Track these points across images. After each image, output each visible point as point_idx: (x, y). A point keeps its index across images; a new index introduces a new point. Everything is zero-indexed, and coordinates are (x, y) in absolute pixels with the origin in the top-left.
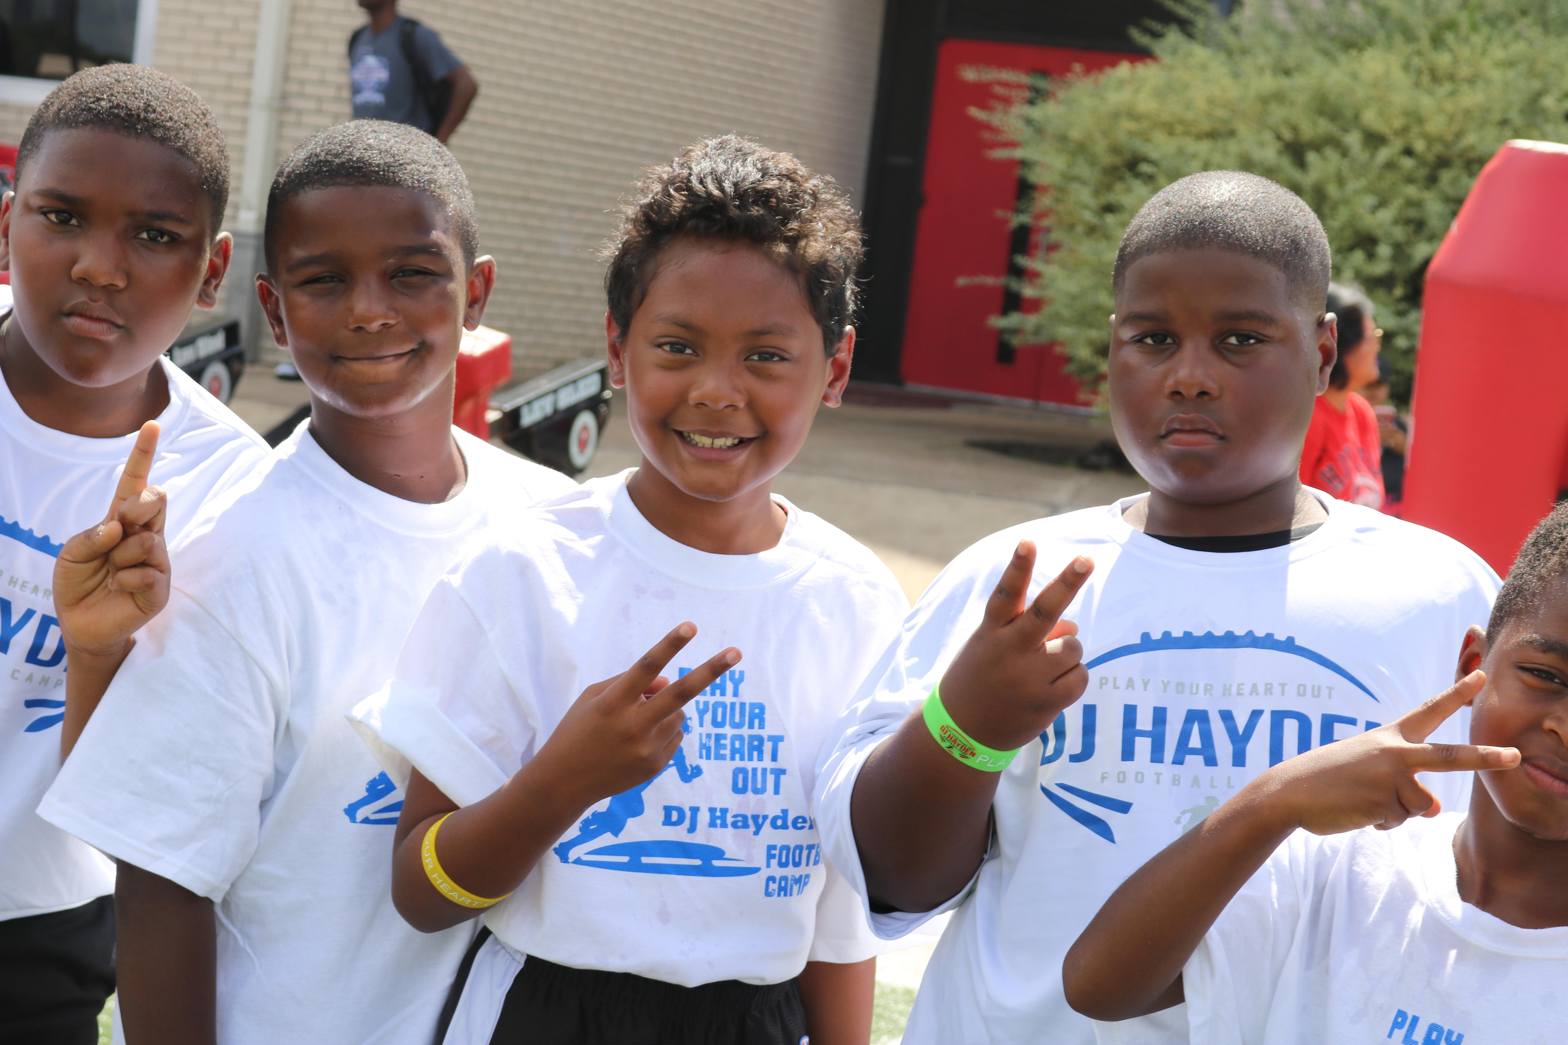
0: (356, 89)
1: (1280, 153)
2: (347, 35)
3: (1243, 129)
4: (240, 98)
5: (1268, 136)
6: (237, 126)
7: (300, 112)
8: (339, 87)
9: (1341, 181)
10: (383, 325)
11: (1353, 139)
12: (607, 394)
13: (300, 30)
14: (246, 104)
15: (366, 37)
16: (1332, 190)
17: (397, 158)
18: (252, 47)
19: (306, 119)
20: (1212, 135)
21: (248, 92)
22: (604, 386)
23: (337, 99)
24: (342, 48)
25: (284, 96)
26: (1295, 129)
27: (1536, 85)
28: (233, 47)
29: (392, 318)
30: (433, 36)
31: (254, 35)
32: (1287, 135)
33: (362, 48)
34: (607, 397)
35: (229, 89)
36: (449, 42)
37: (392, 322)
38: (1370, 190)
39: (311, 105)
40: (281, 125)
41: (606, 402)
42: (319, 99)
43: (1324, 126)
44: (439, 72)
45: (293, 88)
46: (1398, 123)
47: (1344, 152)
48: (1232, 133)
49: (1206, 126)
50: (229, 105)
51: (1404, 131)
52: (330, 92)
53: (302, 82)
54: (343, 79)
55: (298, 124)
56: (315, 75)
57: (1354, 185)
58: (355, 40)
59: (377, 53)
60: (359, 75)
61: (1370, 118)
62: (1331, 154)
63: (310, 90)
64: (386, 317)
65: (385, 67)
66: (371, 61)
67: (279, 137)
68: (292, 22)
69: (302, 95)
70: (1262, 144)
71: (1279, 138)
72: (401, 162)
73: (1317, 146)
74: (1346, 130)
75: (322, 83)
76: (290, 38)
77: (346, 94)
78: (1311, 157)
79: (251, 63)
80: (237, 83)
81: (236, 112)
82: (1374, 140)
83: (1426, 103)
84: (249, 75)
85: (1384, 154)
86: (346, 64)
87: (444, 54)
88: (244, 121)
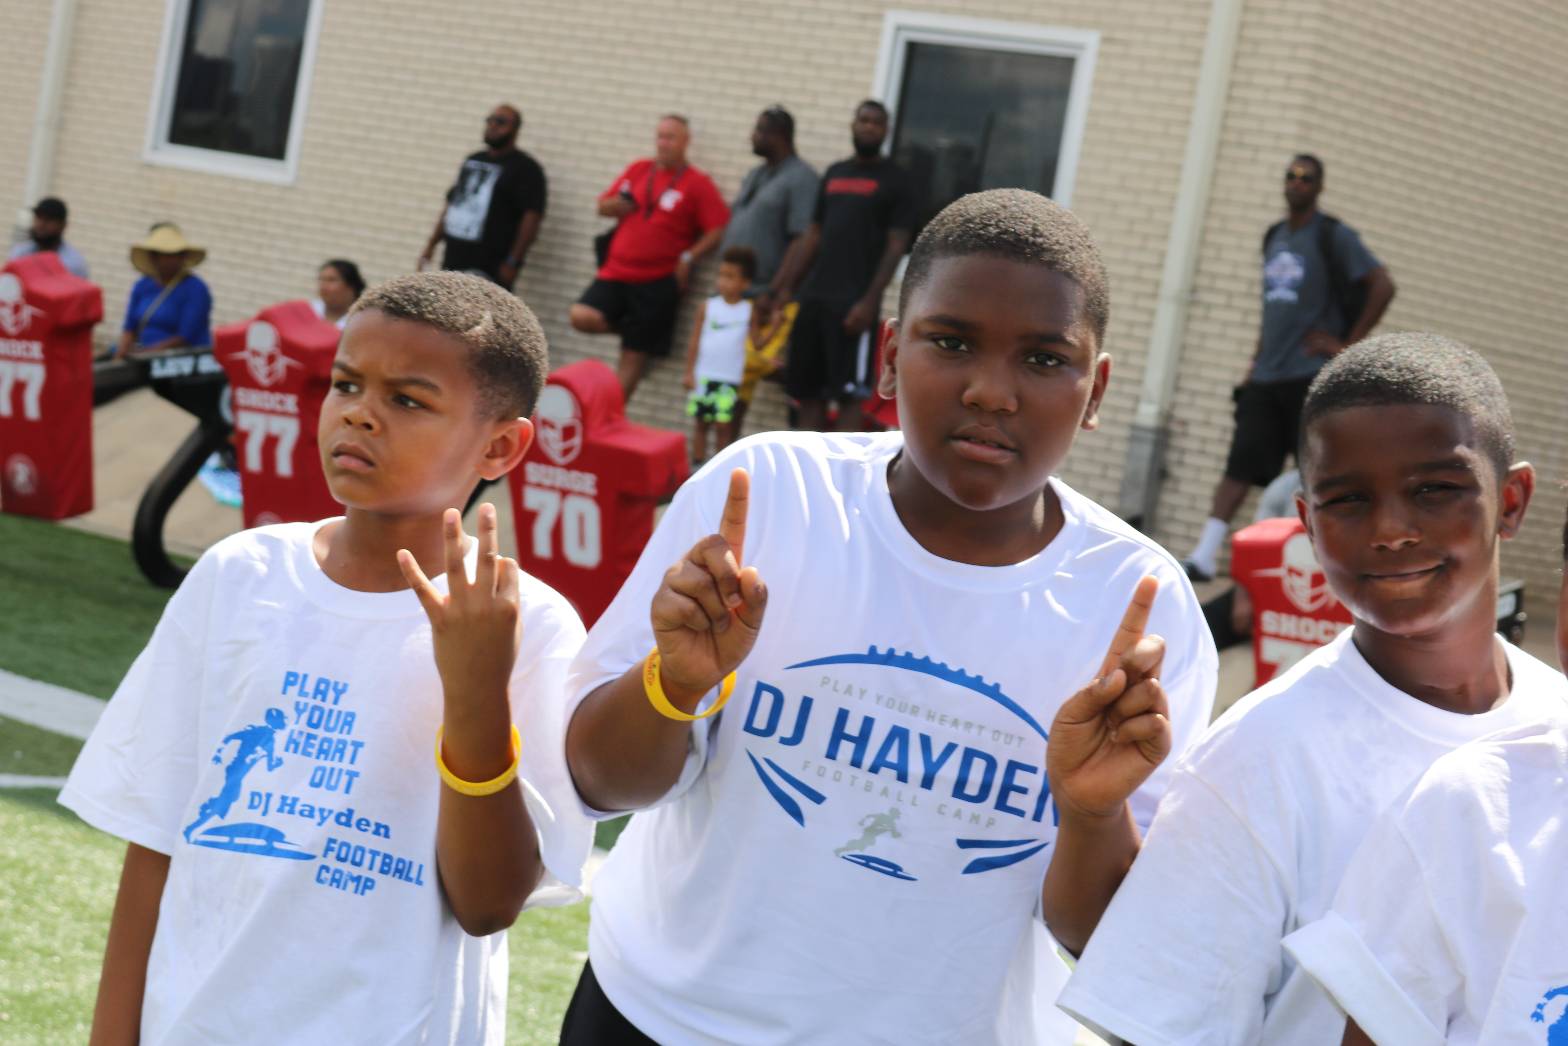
0: (1268, 285)
2: (1263, 230)
4: (1148, 289)
6: (1143, 318)
7: (1209, 306)
8: (1251, 283)
10: (1407, 543)
12: (1522, 616)
13: (1215, 223)
14: (1154, 296)
15: (1282, 233)
17: (1417, 374)
18: (1165, 237)
19: (1215, 314)
21: (1157, 284)
22: (1518, 608)
23: (1248, 295)
24: (1256, 244)
25: (1194, 290)
28: (1145, 237)
29: (1414, 536)
30: (1352, 236)
31: (1167, 226)
33: (1278, 244)
34: (1521, 620)
35: (1138, 279)
36: (1369, 242)
37: (1415, 540)
39: (1220, 299)
40: (1189, 318)
41: (1520, 624)
42: (1230, 294)
44: (1356, 272)
45: (1204, 281)
50: (1137, 295)
52: (1242, 287)
53: (1214, 276)
54: (1256, 275)
55: (1206, 319)
56: (1226, 270)
58: (1271, 236)
59: (1293, 250)
60: (1273, 271)
63: (1220, 284)
64: (1407, 535)
65: (1300, 265)
66: (1286, 258)
67: (1186, 330)
68: (1208, 214)
69: (1212, 289)
72: (1420, 378)
75: (1233, 277)
76: (1205, 231)
77: (1258, 290)
79: (1162, 255)
80: (1147, 274)
81: (1143, 303)
84: (1160, 266)
86: (1260, 259)
87: (1363, 254)
88: (1152, 312)
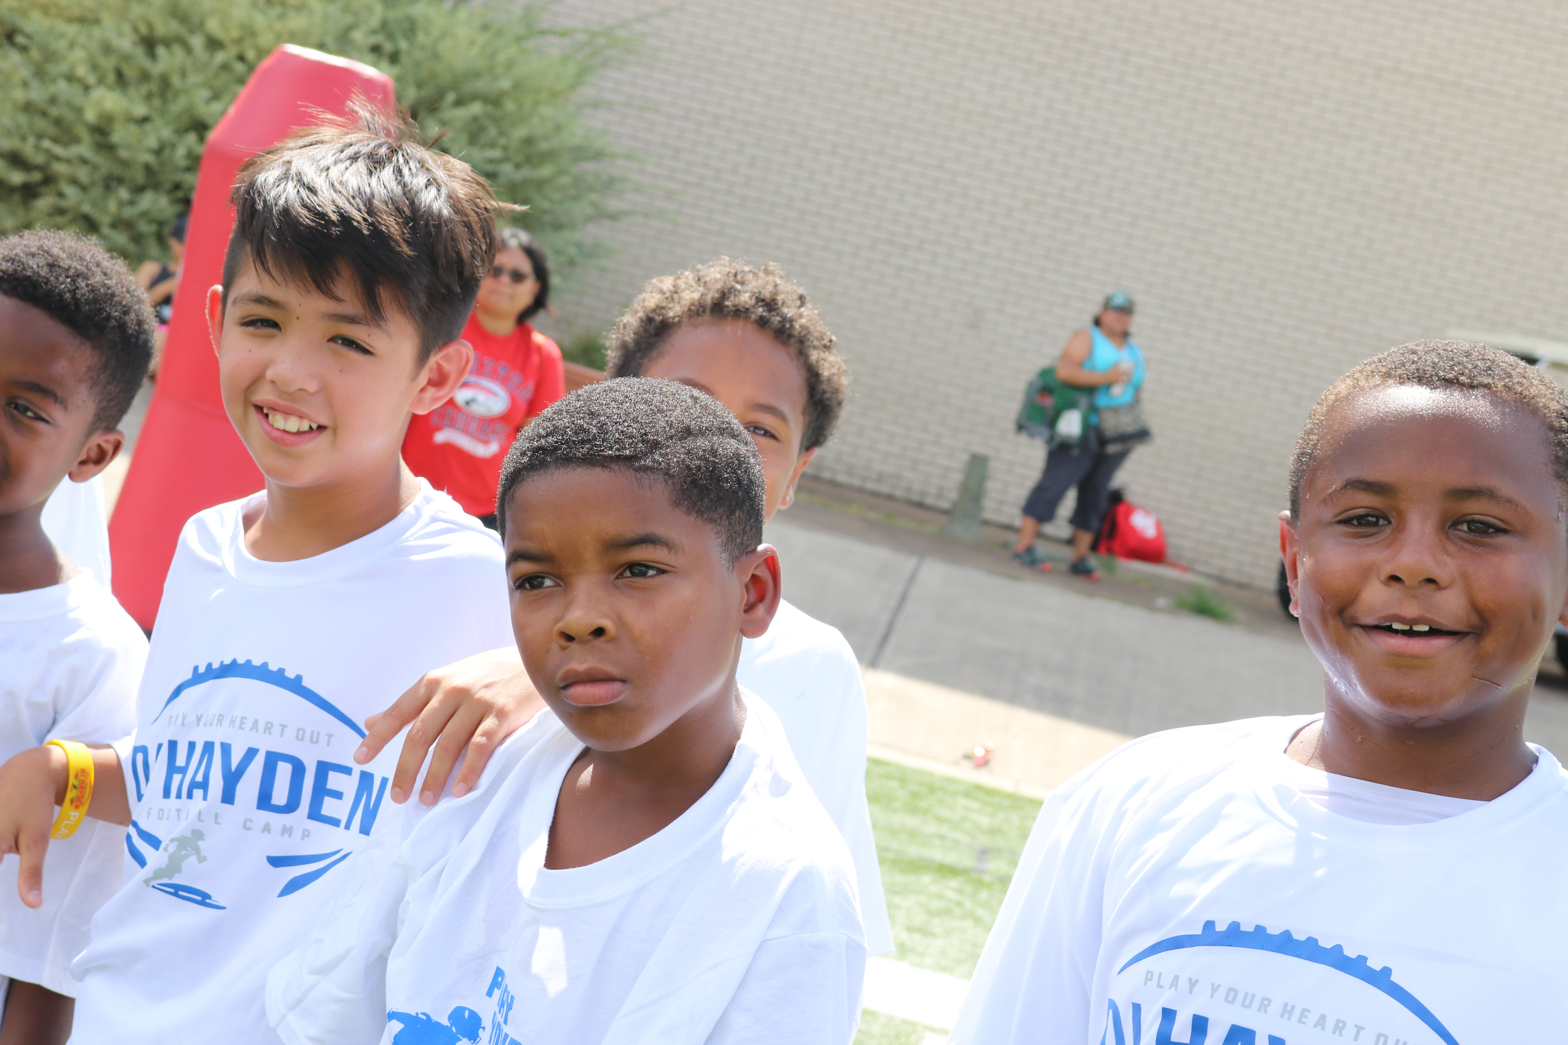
1: (135, 43)
3: (107, 19)
5: (126, 28)
9: (183, 74)
11: (197, 42)
16: (176, 81)
20: (82, 20)
26: (150, 26)
27: (348, 19)
32: (144, 30)
38: (206, 84)
43: (174, 27)
46: (235, 33)
47: (188, 49)
48: (97, 21)
49: (76, 12)
51: (239, 41)
57: (194, 79)
61: (213, 26)
62: (178, 51)
70: (120, 34)
71: (136, 30)
73: (167, 43)
74: (192, 32)
78: (161, 51)
82: (214, 44)
83: (260, 20)
85: (220, 57)
